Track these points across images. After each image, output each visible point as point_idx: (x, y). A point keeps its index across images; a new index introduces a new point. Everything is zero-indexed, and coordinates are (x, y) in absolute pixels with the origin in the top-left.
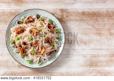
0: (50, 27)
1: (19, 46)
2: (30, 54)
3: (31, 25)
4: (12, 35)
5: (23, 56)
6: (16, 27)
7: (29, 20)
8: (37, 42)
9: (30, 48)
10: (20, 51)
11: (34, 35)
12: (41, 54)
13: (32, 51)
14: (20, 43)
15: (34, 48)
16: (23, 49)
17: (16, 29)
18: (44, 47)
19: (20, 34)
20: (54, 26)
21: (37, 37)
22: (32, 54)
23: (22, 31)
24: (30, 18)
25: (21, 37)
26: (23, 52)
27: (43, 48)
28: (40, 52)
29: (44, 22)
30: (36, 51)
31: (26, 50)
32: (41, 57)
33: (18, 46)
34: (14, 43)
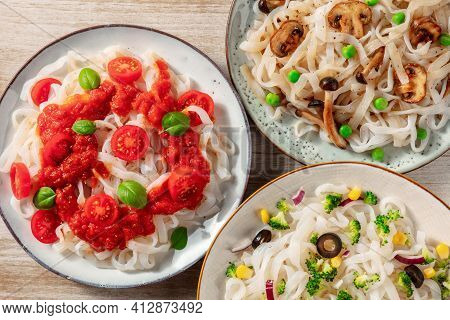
1: (309, 106)
2: (368, 118)
4: (258, 73)
5: (341, 142)
6: (262, 29)
8: (378, 58)
9: (361, 93)
10: (323, 125)
11: (356, 31)
12: (416, 98)
13: (373, 102)
14: (308, 88)
15: (376, 89)
16: (329, 109)
17: (263, 39)
18: (417, 66)
19: (292, 50)
21: (369, 33)
22: (380, 117)
23: (296, 37)
25: (303, 64)
26: (336, 121)
27: (417, 70)
28: (411, 94)
30: (391, 97)
31: (347, 108)
32: (419, 116)
33: (302, 105)
34: (282, 99)
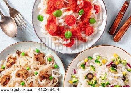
0: (38, 58)
3: (15, 67)
7: (10, 63)
11: (24, 77)
19: (7, 84)
20: (43, 55)
23: (8, 80)
24: (10, 59)
29: (28, 56)
